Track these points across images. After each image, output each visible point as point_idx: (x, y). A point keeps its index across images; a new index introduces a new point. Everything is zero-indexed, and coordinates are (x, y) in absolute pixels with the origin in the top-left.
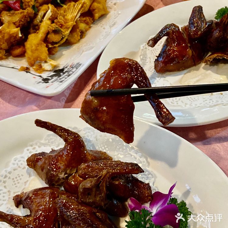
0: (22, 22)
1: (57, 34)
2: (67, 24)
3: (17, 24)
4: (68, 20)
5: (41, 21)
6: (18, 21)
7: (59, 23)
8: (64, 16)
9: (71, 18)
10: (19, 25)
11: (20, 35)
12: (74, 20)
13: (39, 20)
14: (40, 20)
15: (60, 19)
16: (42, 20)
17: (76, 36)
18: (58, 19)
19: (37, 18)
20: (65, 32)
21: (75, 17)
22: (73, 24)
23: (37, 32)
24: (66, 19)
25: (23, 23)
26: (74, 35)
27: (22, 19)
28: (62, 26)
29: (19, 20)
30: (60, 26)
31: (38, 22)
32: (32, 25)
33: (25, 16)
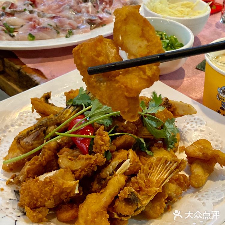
0: (85, 171)
1: (129, 205)
2: (149, 189)
3: (77, 173)
4: (152, 183)
5: (112, 174)
6: (80, 170)
7: (137, 185)
8: (147, 175)
9: (157, 180)
10: (80, 175)
11: (77, 192)
13: (109, 172)
14: (111, 171)
15: (140, 177)
16: (114, 172)
17: (158, 208)
18: (138, 177)
19: (108, 169)
20: (144, 200)
21: (163, 180)
22: (158, 191)
23: (101, 192)
24: (149, 181)
25: (86, 173)
26: (155, 206)
27: (86, 167)
28: (140, 190)
29: (80, 168)
30: (139, 189)
31: (107, 174)
32: (97, 177)
33: (90, 165)
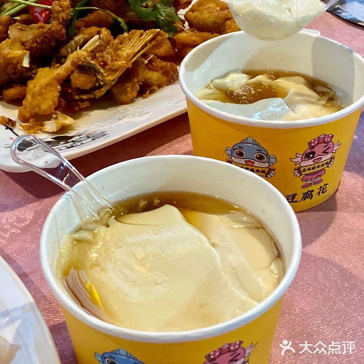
0: (37, 43)
2: (115, 63)
3: (28, 45)
6: (31, 42)
7: (100, 59)
8: (116, 51)
10: (31, 47)
11: (27, 65)
12: (131, 59)
13: (71, 48)
15: (107, 52)
17: (129, 89)
18: (104, 53)
20: (108, 76)
21: (134, 54)
22: (127, 66)
24: (117, 55)
25: (38, 46)
27: (38, 38)
28: (104, 65)
29: (31, 39)
30: (102, 64)
